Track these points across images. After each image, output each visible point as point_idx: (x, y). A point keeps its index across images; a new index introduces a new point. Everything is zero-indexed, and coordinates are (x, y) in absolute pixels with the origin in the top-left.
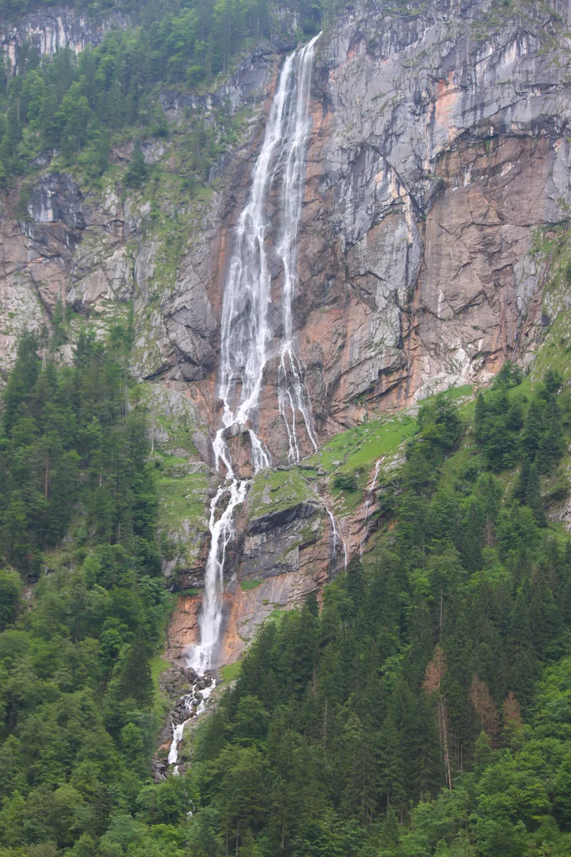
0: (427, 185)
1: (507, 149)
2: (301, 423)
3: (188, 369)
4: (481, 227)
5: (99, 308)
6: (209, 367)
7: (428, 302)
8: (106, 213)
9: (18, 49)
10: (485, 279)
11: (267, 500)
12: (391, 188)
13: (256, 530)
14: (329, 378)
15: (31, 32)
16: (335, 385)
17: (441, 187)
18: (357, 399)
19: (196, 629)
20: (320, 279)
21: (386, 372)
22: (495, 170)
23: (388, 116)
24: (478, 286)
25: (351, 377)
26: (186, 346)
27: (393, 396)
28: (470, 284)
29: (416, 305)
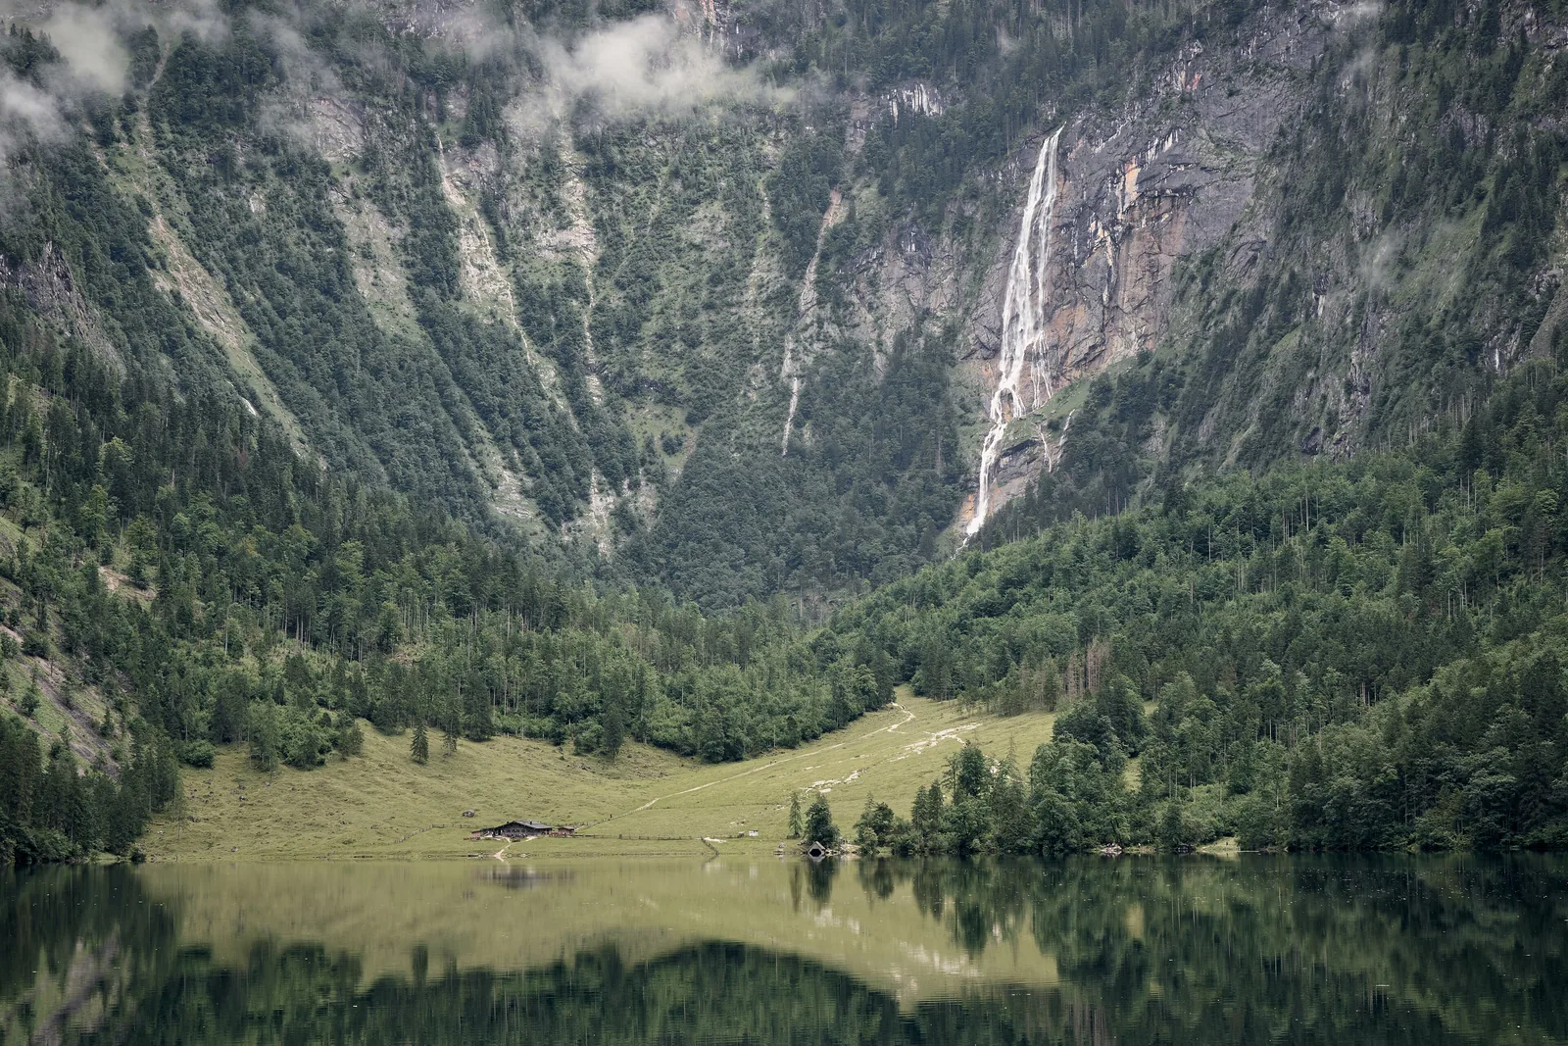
0: (1120, 228)
1: (1166, 204)
2: (1043, 384)
3: (985, 353)
4: (1149, 255)
5: (939, 314)
6: (996, 351)
7: (1120, 303)
8: (943, 250)
9: (898, 104)
10: (1149, 288)
11: (1011, 438)
12: (1100, 231)
13: (1005, 455)
14: (1061, 353)
15: (906, 93)
16: (1066, 356)
17: (1130, 228)
18: (1077, 365)
19: (975, 510)
20: (1059, 291)
21: (1093, 348)
22: (1159, 218)
23: (1097, 187)
24: (1145, 292)
25: (1075, 351)
26: (984, 339)
27: (1096, 362)
28: (1142, 292)
29: (1113, 304)
